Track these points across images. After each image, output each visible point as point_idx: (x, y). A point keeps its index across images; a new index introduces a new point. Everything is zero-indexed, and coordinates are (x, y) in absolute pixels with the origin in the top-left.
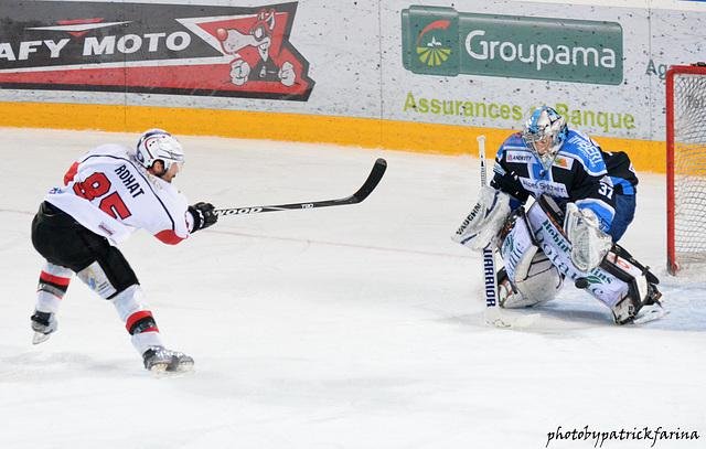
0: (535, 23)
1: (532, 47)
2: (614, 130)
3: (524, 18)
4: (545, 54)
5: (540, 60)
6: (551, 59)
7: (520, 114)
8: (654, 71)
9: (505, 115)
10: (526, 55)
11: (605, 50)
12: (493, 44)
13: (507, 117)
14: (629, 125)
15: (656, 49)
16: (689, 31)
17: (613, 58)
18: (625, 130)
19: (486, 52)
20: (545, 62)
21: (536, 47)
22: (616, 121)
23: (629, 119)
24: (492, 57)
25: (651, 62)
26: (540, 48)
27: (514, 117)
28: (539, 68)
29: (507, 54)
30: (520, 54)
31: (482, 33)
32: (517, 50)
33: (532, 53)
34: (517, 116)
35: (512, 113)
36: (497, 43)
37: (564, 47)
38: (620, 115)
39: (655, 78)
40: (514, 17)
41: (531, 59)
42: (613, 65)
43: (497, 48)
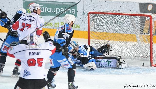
0: (56, 3)
1: (55, 9)
2: (75, 28)
3: (53, 2)
4: (58, 10)
5: (57, 12)
6: (59, 12)
7: (52, 25)
8: (85, 14)
9: (48, 25)
10: (54, 11)
11: (72, 9)
12: (45, 8)
13: (49, 26)
14: (79, 27)
15: (85, 9)
16: (93, 5)
17: (74, 11)
18: (77, 28)
19: (44, 10)
20: (58, 12)
21: (56, 9)
22: (75, 26)
23: (79, 26)
24: (45, 11)
25: (84, 12)
26: (57, 9)
27: (51, 26)
28: (57, 14)
29: (49, 11)
30: (52, 11)
31: (43, 5)
32: (51, 10)
33: (55, 10)
34: (51, 25)
35: (50, 25)
36: (46, 8)
37: (62, 9)
38: (76, 25)
39: (85, 16)
40: (51, 2)
41: (55, 12)
42: (74, 13)
43: (46, 9)
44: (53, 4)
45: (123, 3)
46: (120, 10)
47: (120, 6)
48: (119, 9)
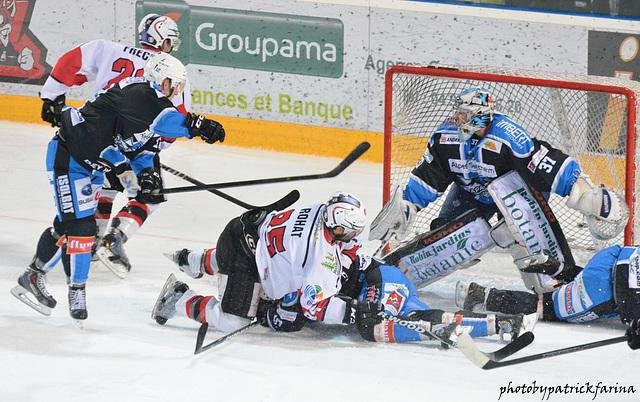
0: (261, 17)
1: (258, 40)
2: (334, 120)
3: (251, 12)
4: (270, 47)
5: (265, 52)
6: (275, 52)
7: (245, 103)
8: (373, 66)
9: (231, 103)
10: (253, 47)
11: (327, 45)
12: (222, 37)
13: (234, 105)
14: (348, 115)
15: (375, 46)
16: (406, 30)
17: (334, 52)
18: (343, 120)
19: (214, 43)
20: (270, 54)
21: (261, 40)
22: (335, 112)
23: (348, 110)
24: (220, 48)
25: (370, 57)
26: (265, 41)
27: (239, 106)
28: (264, 60)
29: (234, 46)
30: (247, 47)
31: (211, 25)
32: (244, 43)
33: (258, 45)
34: (243, 105)
35: (238, 102)
36: (226, 35)
37: (288, 41)
38: (339, 107)
39: (373, 72)
40: (242, 12)
41: (257, 51)
42: (334, 60)
43: (225, 41)
44: (249, 20)
45: (525, 29)
46: (510, 57)
47: (511, 41)
48: (508, 51)
